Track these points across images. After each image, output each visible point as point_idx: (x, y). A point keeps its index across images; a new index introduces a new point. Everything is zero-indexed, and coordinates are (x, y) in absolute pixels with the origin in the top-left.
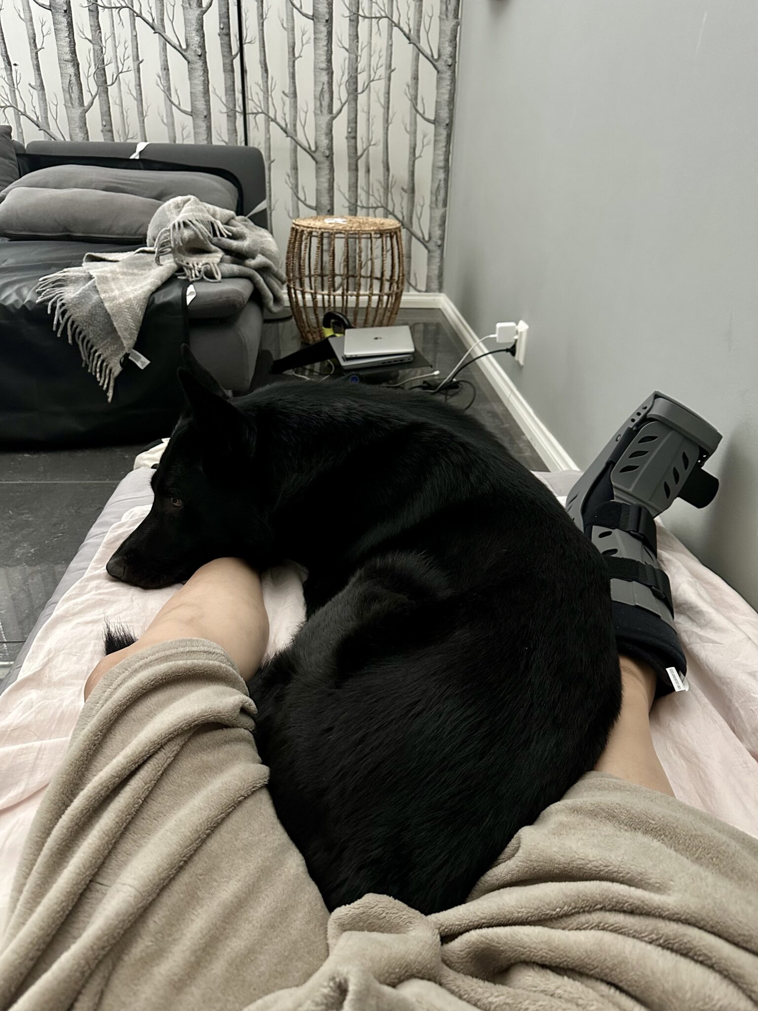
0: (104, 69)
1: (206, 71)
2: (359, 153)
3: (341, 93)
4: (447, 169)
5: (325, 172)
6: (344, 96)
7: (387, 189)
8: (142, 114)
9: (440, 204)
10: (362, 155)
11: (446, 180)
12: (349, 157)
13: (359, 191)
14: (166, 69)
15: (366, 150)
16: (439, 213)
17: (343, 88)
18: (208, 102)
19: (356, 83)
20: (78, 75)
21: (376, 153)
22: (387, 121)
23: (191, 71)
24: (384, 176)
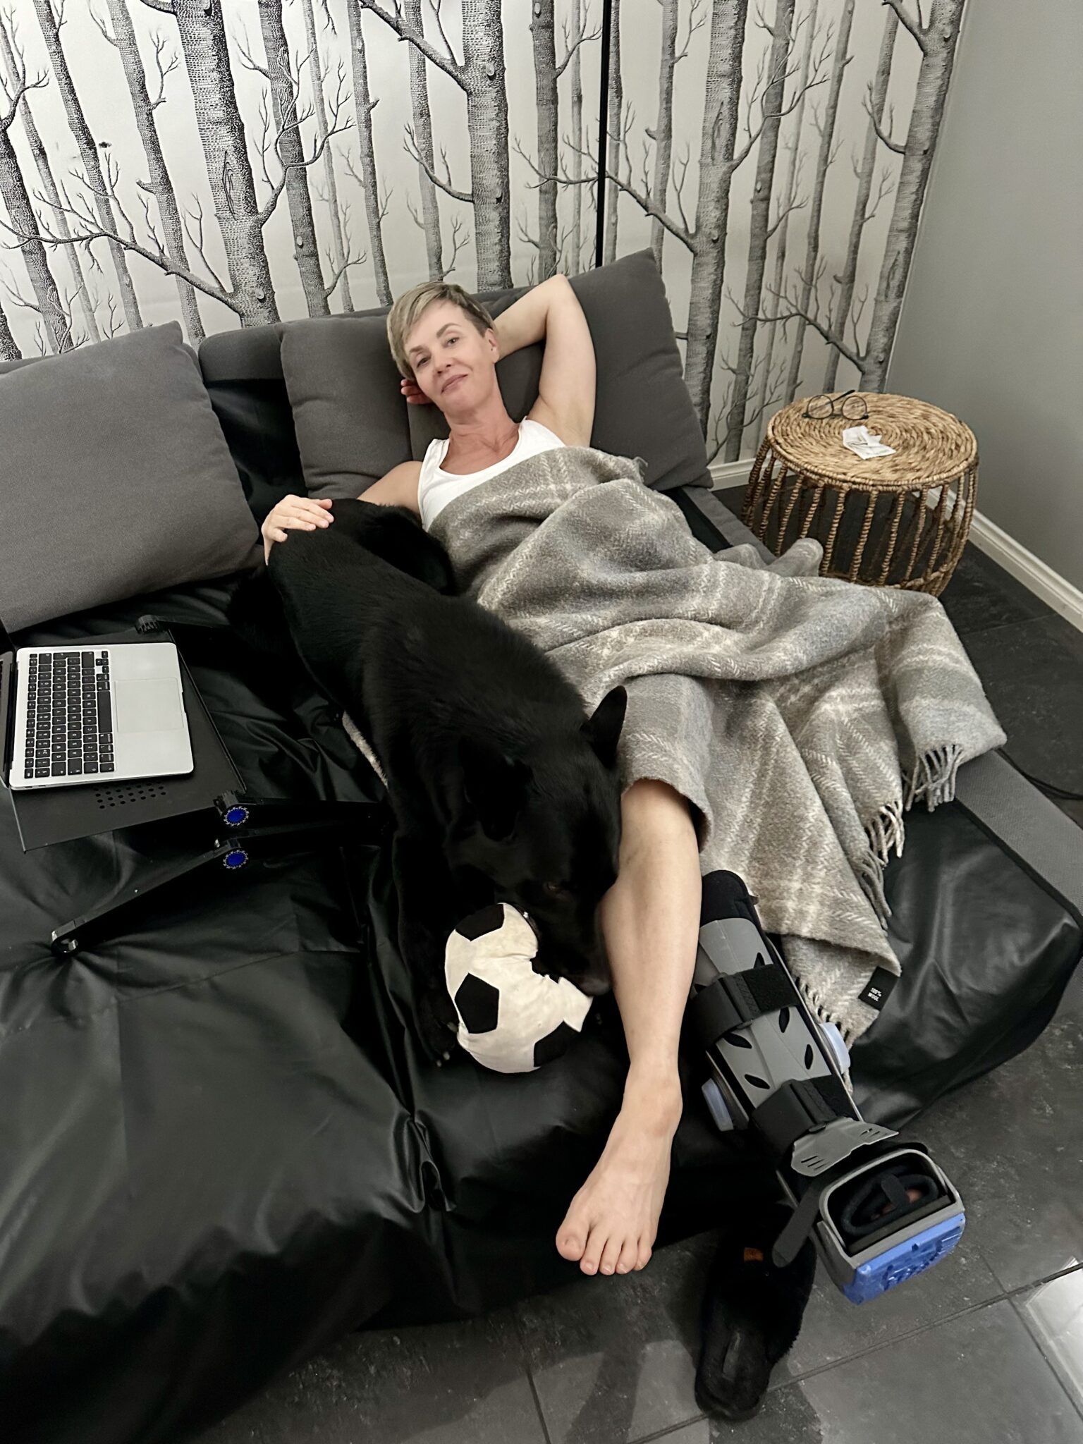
0: (297, 131)
1: (503, 107)
2: (770, 227)
3: (751, 116)
4: (912, 232)
5: (709, 270)
6: (756, 123)
7: (810, 281)
8: (375, 213)
9: (892, 295)
10: (774, 229)
11: (909, 252)
12: (753, 236)
13: (764, 293)
14: (424, 113)
15: (783, 218)
16: (887, 309)
17: (756, 107)
18: (504, 170)
19: (781, 95)
20: (242, 151)
21: (799, 220)
22: (825, 161)
23: (473, 111)
24: (808, 260)
